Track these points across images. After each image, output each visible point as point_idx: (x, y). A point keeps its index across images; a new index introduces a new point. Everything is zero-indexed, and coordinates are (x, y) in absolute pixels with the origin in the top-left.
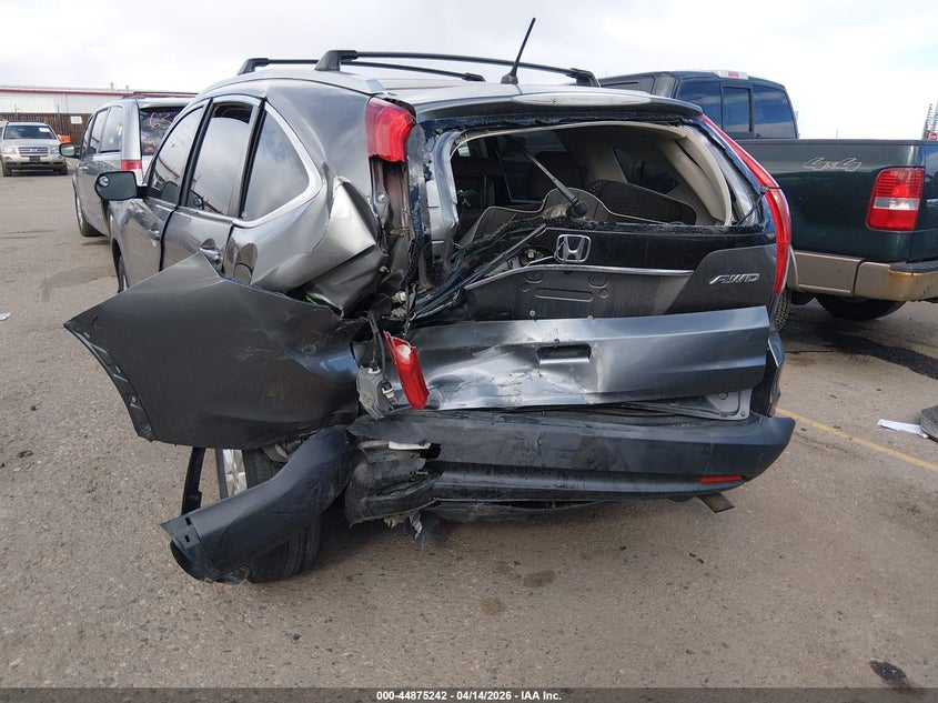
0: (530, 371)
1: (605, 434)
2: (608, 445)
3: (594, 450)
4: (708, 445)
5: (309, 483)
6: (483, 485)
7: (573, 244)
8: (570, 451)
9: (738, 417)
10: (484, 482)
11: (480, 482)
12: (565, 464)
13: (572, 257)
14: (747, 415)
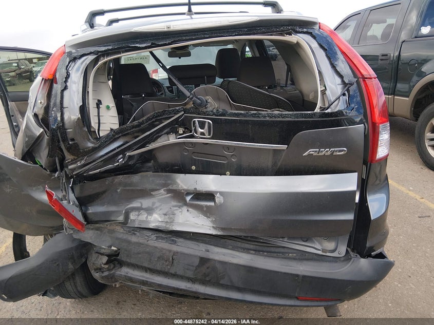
0: (182, 207)
1: (217, 258)
2: (218, 265)
3: (208, 268)
4: (297, 276)
5: (52, 261)
6: (141, 278)
7: (202, 125)
8: (193, 266)
9: (335, 254)
10: (143, 277)
11: (141, 276)
12: (190, 274)
13: (202, 134)
14: (344, 254)
